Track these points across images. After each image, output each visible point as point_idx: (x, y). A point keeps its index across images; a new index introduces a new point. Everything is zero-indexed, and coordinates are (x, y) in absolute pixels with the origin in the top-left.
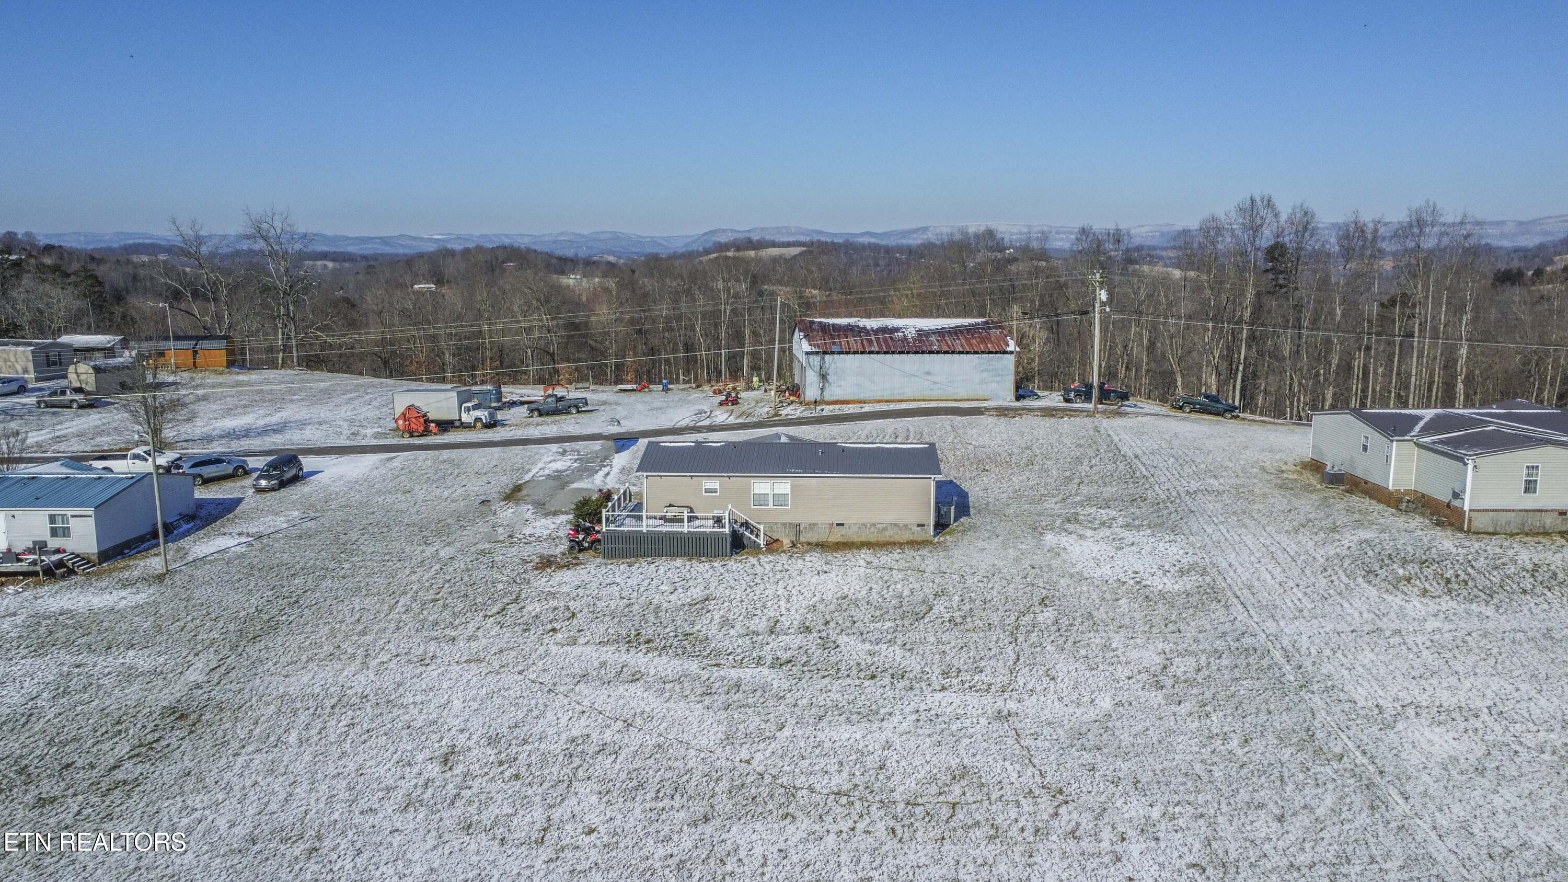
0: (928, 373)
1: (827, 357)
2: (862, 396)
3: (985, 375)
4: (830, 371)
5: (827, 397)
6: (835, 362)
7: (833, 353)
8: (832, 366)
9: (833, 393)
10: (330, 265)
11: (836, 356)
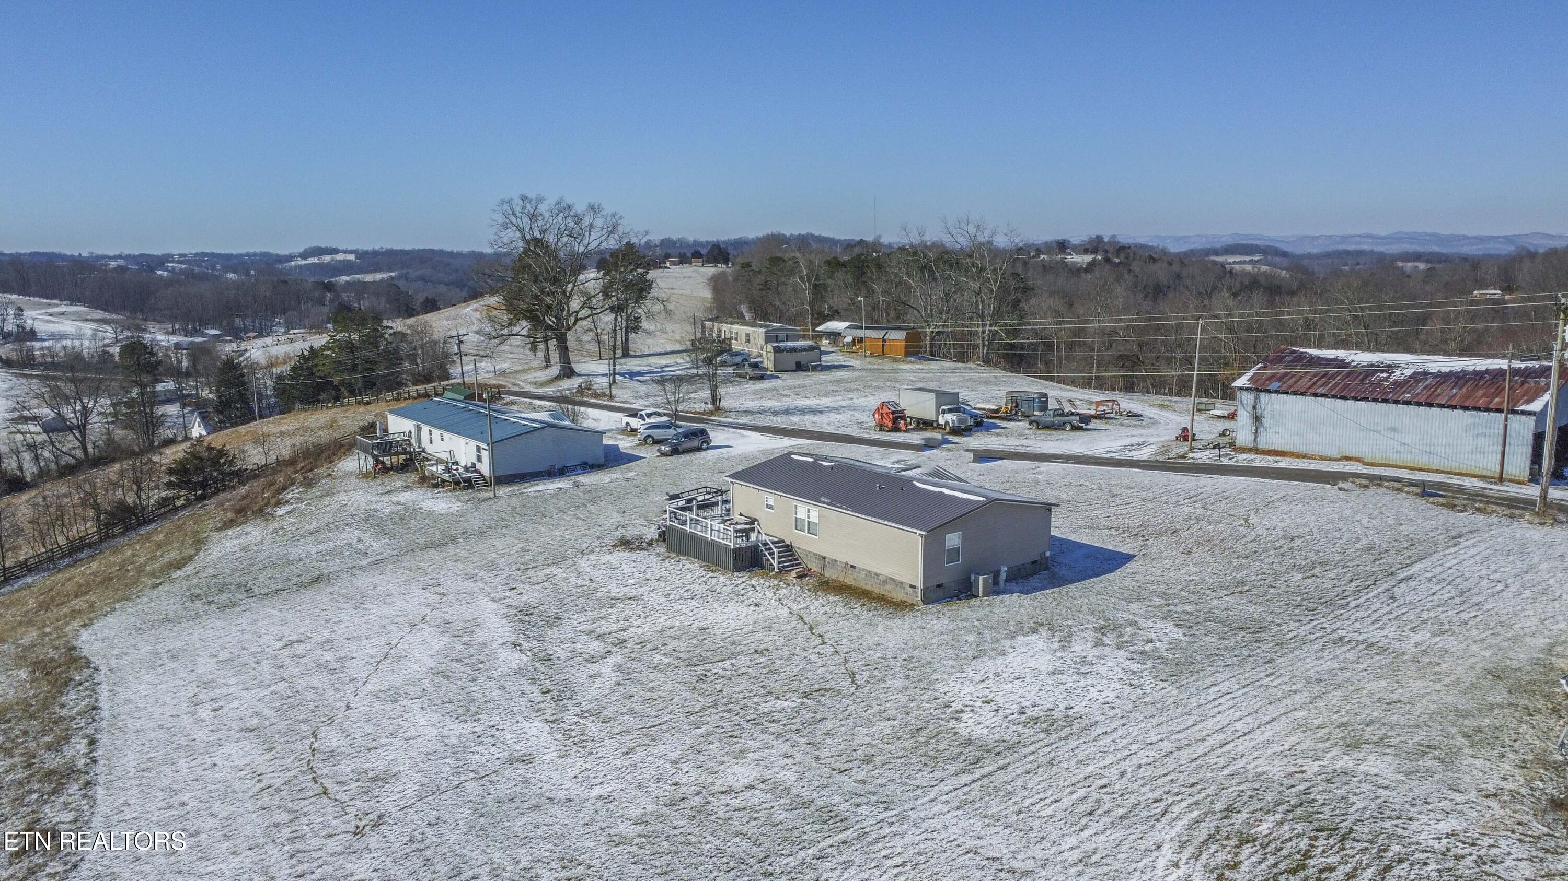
0: (1394, 430)
1: (1263, 396)
2: (1304, 449)
3: (1481, 441)
4: (1265, 413)
5: (1262, 445)
6: (1273, 404)
7: (1268, 391)
8: (1269, 408)
9: (1268, 440)
10: (1422, 266)
11: (1274, 396)
